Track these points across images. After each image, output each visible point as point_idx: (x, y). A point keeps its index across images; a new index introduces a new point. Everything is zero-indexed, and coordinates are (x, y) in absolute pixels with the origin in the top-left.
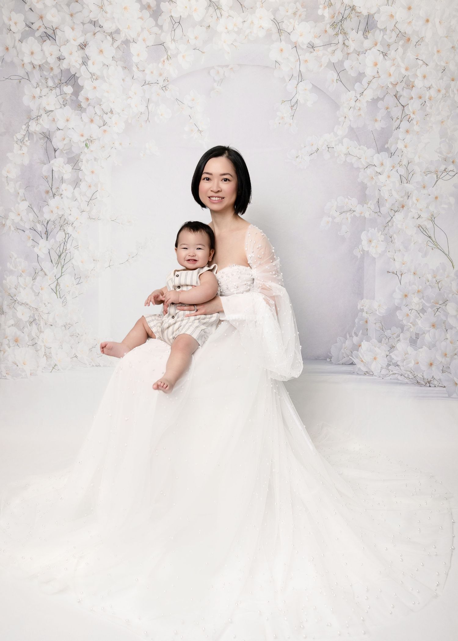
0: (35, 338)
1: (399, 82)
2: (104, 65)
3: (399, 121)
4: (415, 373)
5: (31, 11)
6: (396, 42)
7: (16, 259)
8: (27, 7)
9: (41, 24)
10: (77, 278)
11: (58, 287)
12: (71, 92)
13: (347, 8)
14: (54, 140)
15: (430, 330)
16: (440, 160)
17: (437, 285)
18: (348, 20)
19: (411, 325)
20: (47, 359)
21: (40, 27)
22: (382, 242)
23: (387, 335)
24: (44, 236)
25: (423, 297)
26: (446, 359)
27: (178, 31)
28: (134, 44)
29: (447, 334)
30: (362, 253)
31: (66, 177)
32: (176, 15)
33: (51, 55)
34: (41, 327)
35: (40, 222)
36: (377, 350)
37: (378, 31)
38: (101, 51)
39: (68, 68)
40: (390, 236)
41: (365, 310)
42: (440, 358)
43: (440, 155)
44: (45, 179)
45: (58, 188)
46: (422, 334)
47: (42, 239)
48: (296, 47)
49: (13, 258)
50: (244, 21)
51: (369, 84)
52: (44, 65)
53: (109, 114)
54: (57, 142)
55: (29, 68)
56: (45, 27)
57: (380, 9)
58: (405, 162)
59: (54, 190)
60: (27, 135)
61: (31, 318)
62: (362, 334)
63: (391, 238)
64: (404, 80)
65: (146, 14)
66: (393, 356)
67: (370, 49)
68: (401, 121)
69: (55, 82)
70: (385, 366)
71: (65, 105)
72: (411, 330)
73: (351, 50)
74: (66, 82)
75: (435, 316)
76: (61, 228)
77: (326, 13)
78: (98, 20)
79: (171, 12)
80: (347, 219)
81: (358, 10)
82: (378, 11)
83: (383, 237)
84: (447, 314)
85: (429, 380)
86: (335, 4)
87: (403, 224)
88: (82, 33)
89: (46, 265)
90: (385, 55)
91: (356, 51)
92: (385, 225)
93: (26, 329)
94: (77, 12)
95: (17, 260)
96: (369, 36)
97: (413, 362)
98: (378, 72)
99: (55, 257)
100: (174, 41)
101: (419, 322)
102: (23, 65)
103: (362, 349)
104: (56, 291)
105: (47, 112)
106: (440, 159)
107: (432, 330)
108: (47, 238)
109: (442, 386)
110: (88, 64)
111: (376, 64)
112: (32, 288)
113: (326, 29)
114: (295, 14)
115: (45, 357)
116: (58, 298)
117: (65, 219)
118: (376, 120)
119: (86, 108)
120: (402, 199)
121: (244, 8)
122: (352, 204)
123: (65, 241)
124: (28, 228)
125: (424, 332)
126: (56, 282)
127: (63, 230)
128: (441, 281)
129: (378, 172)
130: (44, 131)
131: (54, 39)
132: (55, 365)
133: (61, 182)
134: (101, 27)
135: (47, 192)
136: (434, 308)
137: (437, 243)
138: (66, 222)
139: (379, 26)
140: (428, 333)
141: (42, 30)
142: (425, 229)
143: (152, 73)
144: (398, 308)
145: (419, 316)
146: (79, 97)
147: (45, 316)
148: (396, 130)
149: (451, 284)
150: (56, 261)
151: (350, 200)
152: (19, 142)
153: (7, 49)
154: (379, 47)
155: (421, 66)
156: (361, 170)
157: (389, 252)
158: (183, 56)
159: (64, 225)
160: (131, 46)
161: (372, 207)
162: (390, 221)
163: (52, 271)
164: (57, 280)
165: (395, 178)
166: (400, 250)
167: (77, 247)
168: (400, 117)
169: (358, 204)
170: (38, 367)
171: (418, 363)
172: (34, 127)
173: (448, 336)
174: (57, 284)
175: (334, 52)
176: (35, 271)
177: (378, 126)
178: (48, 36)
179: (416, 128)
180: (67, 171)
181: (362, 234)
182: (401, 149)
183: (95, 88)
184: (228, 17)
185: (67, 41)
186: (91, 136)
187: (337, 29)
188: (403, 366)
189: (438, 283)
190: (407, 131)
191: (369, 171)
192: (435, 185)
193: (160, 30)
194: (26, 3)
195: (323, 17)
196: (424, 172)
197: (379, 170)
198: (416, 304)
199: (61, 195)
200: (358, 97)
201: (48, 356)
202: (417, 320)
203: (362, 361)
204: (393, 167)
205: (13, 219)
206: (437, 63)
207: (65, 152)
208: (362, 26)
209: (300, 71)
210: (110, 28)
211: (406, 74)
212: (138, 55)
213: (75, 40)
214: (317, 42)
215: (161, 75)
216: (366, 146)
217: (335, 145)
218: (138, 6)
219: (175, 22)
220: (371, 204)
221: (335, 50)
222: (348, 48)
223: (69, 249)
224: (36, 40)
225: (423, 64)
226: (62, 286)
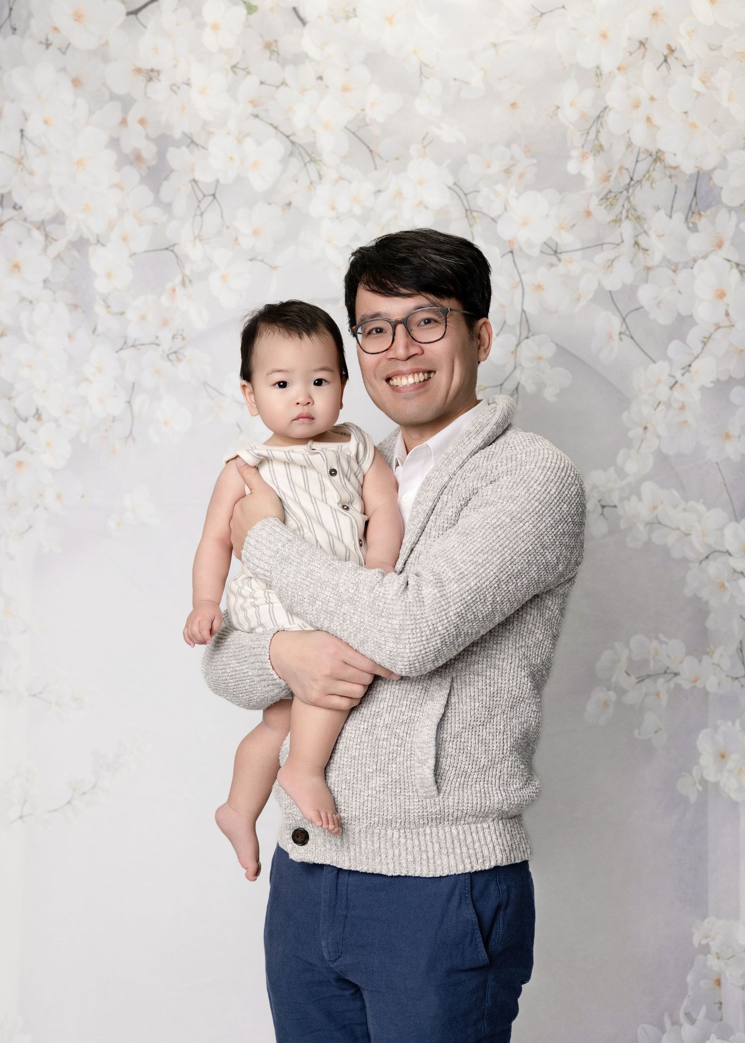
2: (23, 299)
13: (642, 156)
18: (646, 184)
27: (212, 218)
28: (100, 250)
32: (205, 178)
37: (723, 212)
38: (16, 267)
41: (714, 949)
48: (512, 252)
50: (379, 191)
51: (705, 343)
53: (32, 422)
57: (728, 159)
62: (706, 1017)
65: (133, 175)
67: (705, 257)
73: (656, 258)
77: (590, 169)
78: (10, 193)
79: (193, 171)
80: (658, 694)
81: (670, 160)
82: (723, 164)
86: (610, 148)
90: (744, 270)
91: (669, 261)
96: (700, 227)
98: (727, 314)
100: (201, 240)
111: (721, 295)
113: (589, 206)
114: (508, 171)
118: (728, 436)
121: (377, 159)
122: (669, 656)
129: (739, 570)
134: (17, 207)
139: (725, 198)
143: (143, 318)
151: (665, 645)
154: (727, 251)
156: (690, 564)
158: (224, 278)
160: (90, 255)
161: (726, 663)
169: (687, 654)
175: (610, 264)
177: (734, 449)
181: (700, 737)
184: (337, 181)
187: (617, 209)
191: (713, 568)
193: (166, 215)
195: (580, 179)
197: (739, 564)
200: (678, 374)
208: (683, 201)
209: (523, 311)
210: (41, 211)
212: (109, 275)
214: (566, 240)
215: (165, 323)
216: (704, 503)
217: (622, 500)
218: (110, 157)
219: (205, 196)
220: (721, 655)
221: (613, 261)
222: (648, 255)
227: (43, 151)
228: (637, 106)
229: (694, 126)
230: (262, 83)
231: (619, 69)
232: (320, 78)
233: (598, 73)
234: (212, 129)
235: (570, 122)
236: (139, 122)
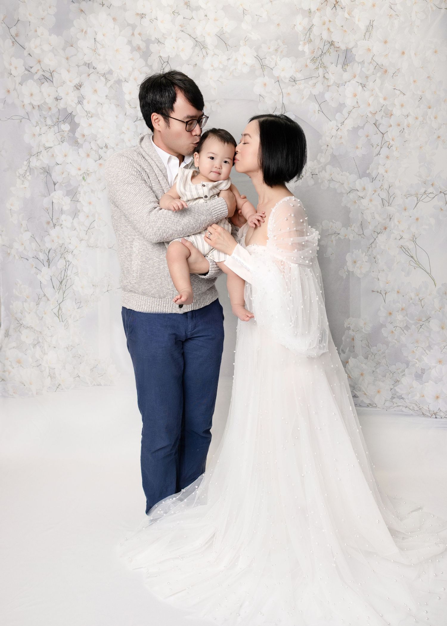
0: (39, 360)
1: (378, 111)
2: (98, 103)
3: (379, 148)
5: (29, 56)
6: (373, 74)
8: (26, 53)
9: (39, 68)
10: (78, 303)
11: (60, 312)
12: (68, 130)
13: (326, 43)
14: (54, 174)
16: (420, 183)
17: (419, 302)
18: (328, 54)
19: (396, 341)
20: (51, 380)
21: (38, 70)
22: (366, 263)
23: (372, 352)
24: (46, 264)
25: (407, 315)
28: (126, 84)
30: (347, 274)
31: (65, 208)
32: (164, 55)
33: (49, 96)
34: (44, 350)
35: (42, 251)
36: (363, 365)
37: (356, 64)
38: (95, 91)
39: (66, 107)
40: (374, 257)
41: (351, 328)
43: (419, 179)
44: (46, 210)
45: (58, 219)
47: (45, 266)
48: (278, 81)
49: (18, 285)
50: (229, 59)
51: (349, 114)
52: (43, 105)
53: (104, 149)
54: (56, 176)
55: (29, 108)
56: (43, 71)
57: (358, 43)
58: (386, 186)
59: (54, 221)
60: (28, 170)
61: (35, 341)
62: (349, 351)
63: (375, 258)
64: (383, 109)
65: (137, 55)
67: (349, 81)
68: (381, 148)
69: (53, 120)
71: (63, 142)
72: (396, 347)
73: (331, 82)
74: (63, 120)
75: (419, 333)
76: (62, 256)
77: (307, 49)
78: (92, 62)
79: (160, 53)
80: (332, 241)
81: (336, 45)
82: (356, 46)
83: (367, 257)
84: (430, 331)
86: (314, 40)
87: (386, 245)
88: (77, 74)
89: (49, 291)
90: (363, 86)
91: (336, 83)
92: (369, 247)
93: (29, 352)
94: (73, 56)
95: (22, 286)
96: (347, 70)
98: (357, 102)
99: (56, 283)
101: (403, 339)
102: (24, 105)
103: (349, 365)
104: (59, 315)
105: (47, 148)
108: (49, 266)
110: (84, 103)
111: (355, 95)
112: (36, 313)
113: (307, 63)
114: (276, 50)
115: (49, 377)
116: (60, 321)
117: (65, 248)
118: (357, 148)
119: (82, 144)
120: (383, 222)
121: (228, 47)
122: (336, 228)
123: (66, 268)
124: (31, 257)
127: (63, 258)
128: (424, 299)
129: (361, 196)
130: (44, 167)
131: (51, 81)
132: (59, 385)
133: (61, 212)
134: (95, 68)
135: (48, 223)
136: (418, 325)
137: (419, 262)
138: (65, 250)
139: (357, 58)
141: (40, 73)
142: (407, 249)
144: (382, 326)
145: (403, 333)
146: (75, 134)
147: (49, 339)
148: (376, 157)
149: (434, 301)
150: (58, 287)
151: (334, 224)
152: (21, 177)
153: (9, 91)
154: (357, 79)
155: (398, 96)
156: (344, 195)
157: (373, 272)
159: (65, 253)
160: (123, 86)
161: (356, 230)
162: (373, 242)
163: (54, 296)
164: (59, 305)
165: (377, 202)
166: (384, 270)
167: (77, 273)
168: (380, 144)
169: (342, 227)
170: (43, 387)
174: (59, 309)
175: (315, 85)
176: (39, 297)
177: (359, 153)
178: (46, 78)
179: (396, 154)
180: (66, 203)
181: (347, 256)
182: (382, 174)
183: (90, 125)
184: (213, 55)
185: (64, 82)
186: (88, 169)
187: (317, 63)
189: (421, 301)
190: (387, 157)
191: (351, 196)
192: (415, 207)
193: (150, 70)
194: (25, 49)
195: (303, 52)
196: (405, 195)
197: (361, 194)
198: (400, 321)
199: (61, 225)
201: (52, 376)
202: (401, 337)
204: (375, 191)
205: (17, 249)
206: (413, 92)
207: (64, 185)
208: (341, 60)
209: (283, 103)
211: (384, 103)
212: (130, 93)
213: (70, 81)
214: (299, 76)
216: (348, 172)
217: (319, 172)
218: (128, 48)
219: (164, 62)
220: (355, 227)
221: (316, 83)
222: (328, 81)
223: (70, 275)
224: (35, 83)
225: (400, 94)
226: (63, 310)
227: (103, 46)
228: (324, 24)
229: (345, 31)
230: (184, 18)
231: (317, 10)
232: (206, 16)
233: (310, 12)
234: (166, 37)
235: (299, 31)
236: (138, 34)
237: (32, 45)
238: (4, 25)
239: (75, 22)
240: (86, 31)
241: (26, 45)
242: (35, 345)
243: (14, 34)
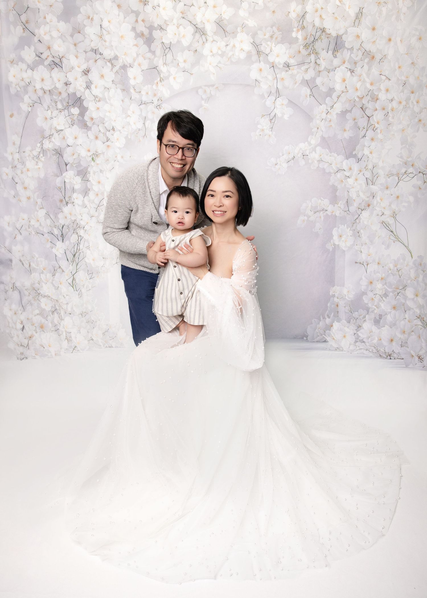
0: (57, 325)
1: (365, 96)
2: (105, 88)
3: (365, 130)
4: (378, 348)
5: (39, 42)
6: (361, 60)
7: (37, 258)
8: (36, 39)
9: (49, 54)
10: (90, 274)
11: (74, 282)
12: (78, 113)
13: (318, 30)
14: (65, 156)
15: (391, 312)
17: (397, 273)
18: (319, 41)
19: (375, 307)
20: (68, 342)
21: (48, 56)
22: (350, 237)
23: (354, 317)
24: (60, 239)
25: (386, 283)
26: (405, 335)
27: (169, 56)
28: (131, 69)
29: (406, 315)
31: (77, 187)
32: (166, 41)
33: (59, 81)
34: (61, 316)
35: (56, 226)
36: (346, 329)
37: (346, 50)
38: (102, 76)
39: (75, 92)
41: (336, 296)
42: (399, 335)
43: (401, 160)
44: (59, 189)
45: (70, 197)
46: (384, 315)
47: (59, 241)
48: (273, 67)
49: (35, 258)
50: (227, 45)
51: (338, 98)
52: (53, 90)
53: (112, 131)
54: (67, 157)
55: (40, 93)
56: (53, 57)
57: (348, 30)
58: (370, 167)
59: (67, 199)
60: (42, 152)
61: (53, 308)
62: (333, 316)
63: (358, 233)
64: (369, 94)
65: (141, 41)
66: (360, 334)
67: (339, 67)
68: (367, 131)
69: (63, 104)
70: (353, 342)
71: (73, 125)
72: (376, 312)
73: (322, 68)
74: (73, 104)
75: (396, 300)
76: (75, 231)
77: (300, 35)
78: (98, 48)
79: (162, 39)
80: (320, 217)
81: (328, 31)
82: (346, 32)
83: (351, 232)
84: (406, 298)
85: (390, 354)
86: (307, 27)
87: (368, 221)
88: (85, 60)
89: (63, 264)
90: (352, 71)
91: (327, 69)
92: (354, 222)
93: (49, 318)
94: (80, 42)
95: (39, 259)
96: (337, 56)
97: (377, 339)
98: (346, 87)
99: (70, 257)
100: (166, 65)
101: (382, 305)
102: (36, 90)
103: (333, 329)
104: (73, 284)
105: (59, 131)
106: (401, 163)
107: (393, 312)
108: (63, 240)
109: (401, 358)
110: (92, 88)
111: (344, 80)
112: (52, 283)
113: (300, 49)
114: (272, 37)
115: (66, 340)
116: (74, 291)
117: (77, 223)
118: (345, 130)
119: (91, 127)
120: (367, 199)
121: (226, 33)
122: (324, 205)
123: (78, 242)
124: (47, 232)
125: (386, 313)
126: (72, 277)
127: (76, 233)
128: (401, 269)
129: (347, 176)
130: (56, 148)
131: (61, 67)
132: (75, 347)
133: (73, 191)
134: (101, 54)
135: (61, 201)
136: (395, 293)
137: (398, 237)
138: (78, 226)
139: (346, 45)
140: (390, 314)
141: (50, 59)
142: (388, 225)
143: (147, 93)
144: (364, 293)
145: (382, 300)
146: (84, 117)
147: (65, 307)
148: (362, 139)
149: (410, 271)
150: (71, 260)
151: (323, 201)
152: (35, 158)
154: (347, 65)
155: (384, 81)
156: (332, 174)
157: (357, 245)
158: (174, 78)
159: (77, 229)
160: (128, 71)
161: (342, 207)
162: (357, 218)
163: (68, 268)
164: (73, 276)
165: (362, 181)
166: (366, 243)
167: (89, 247)
168: (366, 127)
169: (330, 204)
170: (61, 348)
171: (381, 340)
172: (47, 145)
173: (407, 316)
174: (73, 279)
175: (307, 70)
176: (54, 268)
177: (347, 135)
178: (56, 64)
179: (380, 136)
180: (77, 182)
181: (334, 230)
182: (367, 155)
183: (98, 109)
184: (212, 42)
185: (73, 68)
186: (97, 151)
187: (310, 49)
188: (368, 343)
189: (399, 271)
190: (372, 139)
191: (339, 175)
192: (396, 186)
193: (153, 56)
194: (35, 36)
195: (297, 39)
196: (387, 175)
197: (347, 174)
198: (380, 289)
199: (73, 203)
200: (329, 109)
201: (68, 339)
202: (380, 303)
203: (334, 339)
204: (360, 171)
205: (33, 225)
206: (398, 78)
207: (75, 165)
208: (332, 46)
209: (277, 87)
210: (109, 55)
211: (371, 88)
212: (135, 78)
213: (79, 67)
214: (292, 62)
215: (155, 95)
216: (336, 153)
217: (309, 153)
218: (133, 34)
219: (166, 48)
220: (341, 204)
221: (308, 69)
222: (320, 67)
223: (82, 249)
224: (46, 68)
225: (386, 79)
226: (77, 281)
227: (109, 33)
228: (317, 11)
229: (336, 18)
230: (185, 5)
232: (206, 3)
234: (168, 23)
235: (293, 18)
236: (142, 21)
237: (41, 32)
238: (14, 12)
239: (82, 10)
240: (92, 18)
241: (36, 31)
242: (53, 312)
243: (24, 21)
